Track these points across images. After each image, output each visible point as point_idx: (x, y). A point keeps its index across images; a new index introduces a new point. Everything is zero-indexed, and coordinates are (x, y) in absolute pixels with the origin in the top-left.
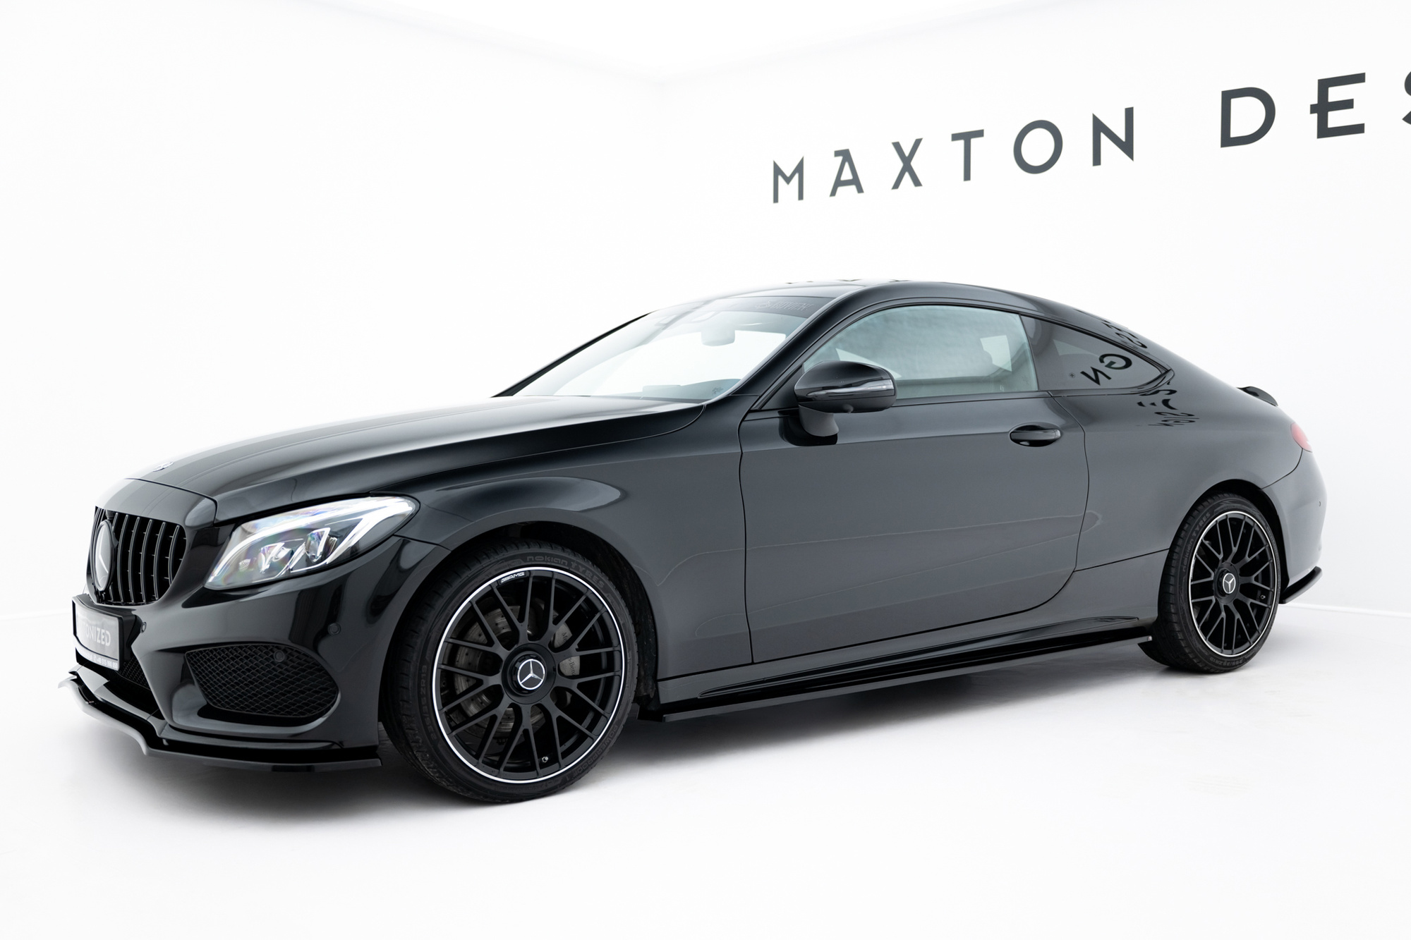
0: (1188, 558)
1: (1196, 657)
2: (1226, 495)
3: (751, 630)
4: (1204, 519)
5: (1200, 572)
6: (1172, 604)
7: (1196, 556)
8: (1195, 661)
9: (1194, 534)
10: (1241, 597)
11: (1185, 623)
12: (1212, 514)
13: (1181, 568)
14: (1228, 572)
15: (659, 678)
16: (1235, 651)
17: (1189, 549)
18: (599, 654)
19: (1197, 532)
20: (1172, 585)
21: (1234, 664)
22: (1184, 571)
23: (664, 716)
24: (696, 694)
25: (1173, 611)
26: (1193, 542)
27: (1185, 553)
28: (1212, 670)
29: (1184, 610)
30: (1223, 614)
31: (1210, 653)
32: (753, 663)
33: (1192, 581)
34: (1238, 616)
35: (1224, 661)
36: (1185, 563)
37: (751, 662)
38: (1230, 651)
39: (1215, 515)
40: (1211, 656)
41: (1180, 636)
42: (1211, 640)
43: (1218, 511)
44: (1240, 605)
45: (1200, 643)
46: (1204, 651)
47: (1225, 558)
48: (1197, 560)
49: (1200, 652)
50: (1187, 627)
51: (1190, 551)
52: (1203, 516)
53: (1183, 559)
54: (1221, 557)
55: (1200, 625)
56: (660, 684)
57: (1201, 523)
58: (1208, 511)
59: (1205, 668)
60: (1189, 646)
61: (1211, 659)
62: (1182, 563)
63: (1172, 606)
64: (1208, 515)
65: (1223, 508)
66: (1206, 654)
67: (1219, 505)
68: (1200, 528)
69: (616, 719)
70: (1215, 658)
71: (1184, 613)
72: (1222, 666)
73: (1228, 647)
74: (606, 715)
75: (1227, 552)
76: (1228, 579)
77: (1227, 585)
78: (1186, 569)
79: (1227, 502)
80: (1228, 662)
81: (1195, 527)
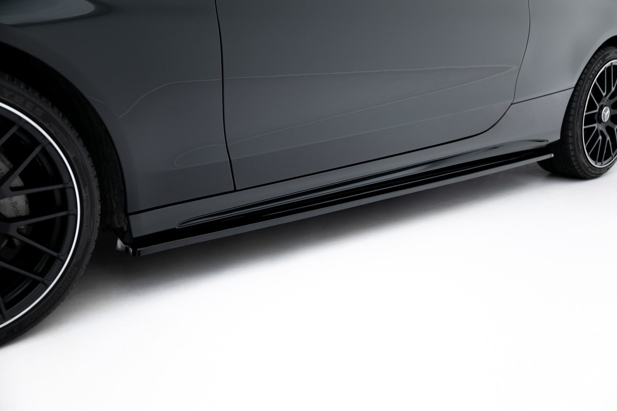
0: (585, 95)
1: (580, 168)
2: (612, 47)
3: (232, 159)
4: (599, 65)
5: (592, 106)
6: (570, 129)
7: (590, 94)
8: (579, 171)
9: (591, 77)
10: (611, 124)
11: (578, 144)
12: (603, 61)
13: (580, 103)
14: (605, 106)
15: (129, 211)
16: (604, 163)
17: (587, 87)
18: (52, 191)
19: (593, 75)
20: (572, 115)
21: (602, 172)
22: (582, 104)
23: (138, 249)
24: (175, 225)
25: (570, 135)
26: (590, 83)
27: (584, 90)
28: (588, 177)
29: (578, 134)
30: (600, 138)
31: (590, 165)
32: (235, 190)
33: (586, 112)
34: (608, 138)
35: (596, 171)
36: (583, 98)
37: (233, 189)
38: (600, 163)
39: (605, 62)
40: (590, 167)
41: (572, 153)
42: (591, 156)
43: (607, 59)
44: (610, 130)
45: (584, 158)
46: (586, 164)
47: (606, 96)
48: (591, 96)
49: (584, 165)
50: (578, 147)
51: (587, 89)
52: (597, 63)
53: (582, 96)
54: (604, 94)
55: (586, 145)
56: (132, 217)
57: (596, 68)
58: (601, 59)
59: (584, 176)
60: (577, 160)
61: (590, 169)
62: (581, 99)
63: (570, 131)
64: (601, 62)
65: (610, 58)
66: (587, 166)
67: (608, 54)
68: (595, 72)
69: (74, 261)
70: (592, 168)
71: (578, 137)
72: (595, 174)
73: (600, 160)
74: (61, 257)
75: (609, 90)
76: (605, 111)
77: (604, 115)
78: (583, 103)
79: (613, 52)
80: (599, 171)
81: (592, 71)
